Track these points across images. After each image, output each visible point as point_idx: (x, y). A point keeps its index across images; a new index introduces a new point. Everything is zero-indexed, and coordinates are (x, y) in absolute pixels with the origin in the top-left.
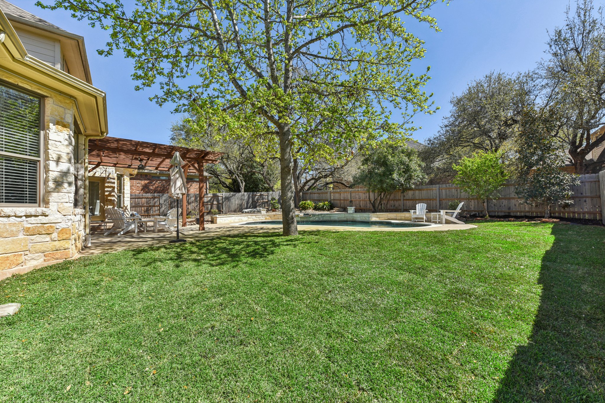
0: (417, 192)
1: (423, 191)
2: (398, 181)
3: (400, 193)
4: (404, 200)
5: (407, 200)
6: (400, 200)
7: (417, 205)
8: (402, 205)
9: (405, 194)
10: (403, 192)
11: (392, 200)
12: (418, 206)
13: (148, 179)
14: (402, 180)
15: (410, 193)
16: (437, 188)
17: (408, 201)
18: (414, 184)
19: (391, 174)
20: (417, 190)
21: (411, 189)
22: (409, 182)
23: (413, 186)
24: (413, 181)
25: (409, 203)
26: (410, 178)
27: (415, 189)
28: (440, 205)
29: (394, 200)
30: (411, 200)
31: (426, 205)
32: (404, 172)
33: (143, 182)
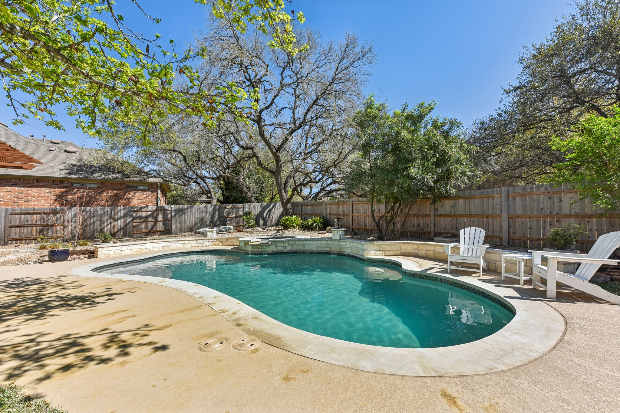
0: (461, 201)
1: (472, 200)
2: (423, 182)
3: (429, 203)
4: (435, 216)
5: (441, 216)
6: (429, 216)
7: (462, 232)
8: (432, 225)
9: (438, 205)
10: (434, 203)
11: (415, 216)
12: (465, 234)
13: (66, 187)
14: (430, 179)
15: (448, 204)
16: (503, 194)
17: (442, 219)
18: (455, 187)
19: (407, 169)
20: (460, 198)
21: (447, 197)
22: (446, 185)
23: (453, 192)
24: (453, 182)
25: (445, 223)
26: (447, 176)
27: (458, 197)
28: (509, 227)
29: (418, 216)
30: (449, 216)
31: (483, 232)
32: (435, 164)
33: (58, 191)
